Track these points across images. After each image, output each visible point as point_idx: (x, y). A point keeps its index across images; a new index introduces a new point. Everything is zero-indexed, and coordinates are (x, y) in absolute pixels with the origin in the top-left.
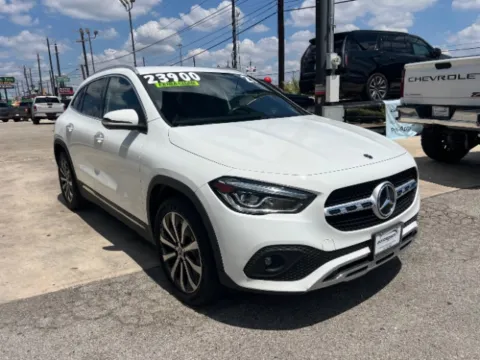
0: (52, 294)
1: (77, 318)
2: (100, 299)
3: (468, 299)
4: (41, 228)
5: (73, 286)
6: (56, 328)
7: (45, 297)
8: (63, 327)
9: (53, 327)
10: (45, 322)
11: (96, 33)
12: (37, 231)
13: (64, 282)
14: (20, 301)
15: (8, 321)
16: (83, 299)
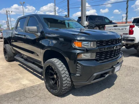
0: (17, 91)
1: (27, 97)
2: (32, 92)
3: (128, 86)
4: (7, 72)
5: (22, 88)
6: (21, 101)
7: (15, 92)
8: (24, 100)
9: (21, 100)
10: (18, 99)
12: (5, 73)
13: (19, 87)
14: (8, 94)
15: (6, 99)
16: (27, 92)
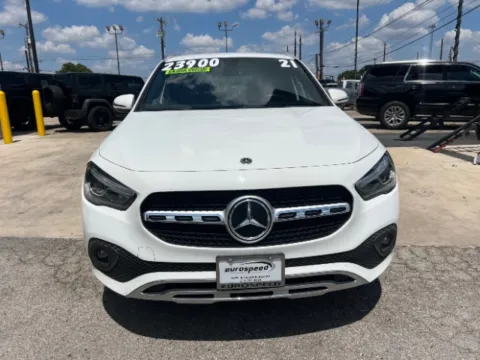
11: (329, 22)
